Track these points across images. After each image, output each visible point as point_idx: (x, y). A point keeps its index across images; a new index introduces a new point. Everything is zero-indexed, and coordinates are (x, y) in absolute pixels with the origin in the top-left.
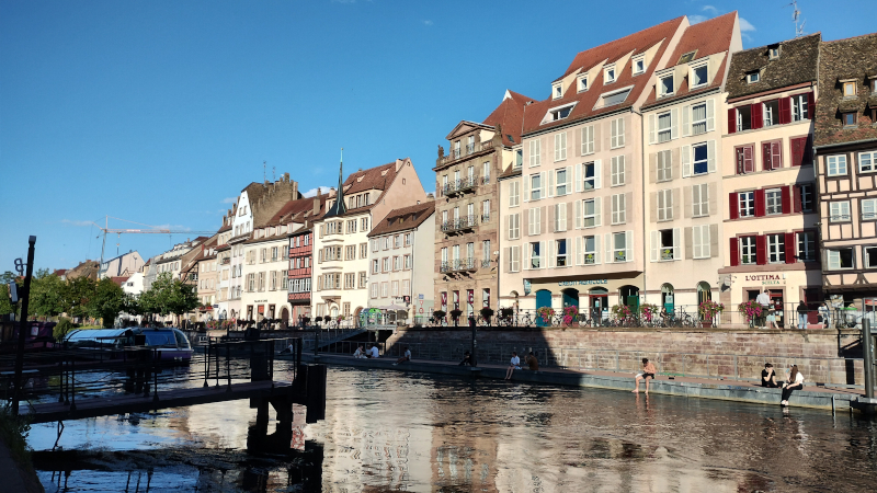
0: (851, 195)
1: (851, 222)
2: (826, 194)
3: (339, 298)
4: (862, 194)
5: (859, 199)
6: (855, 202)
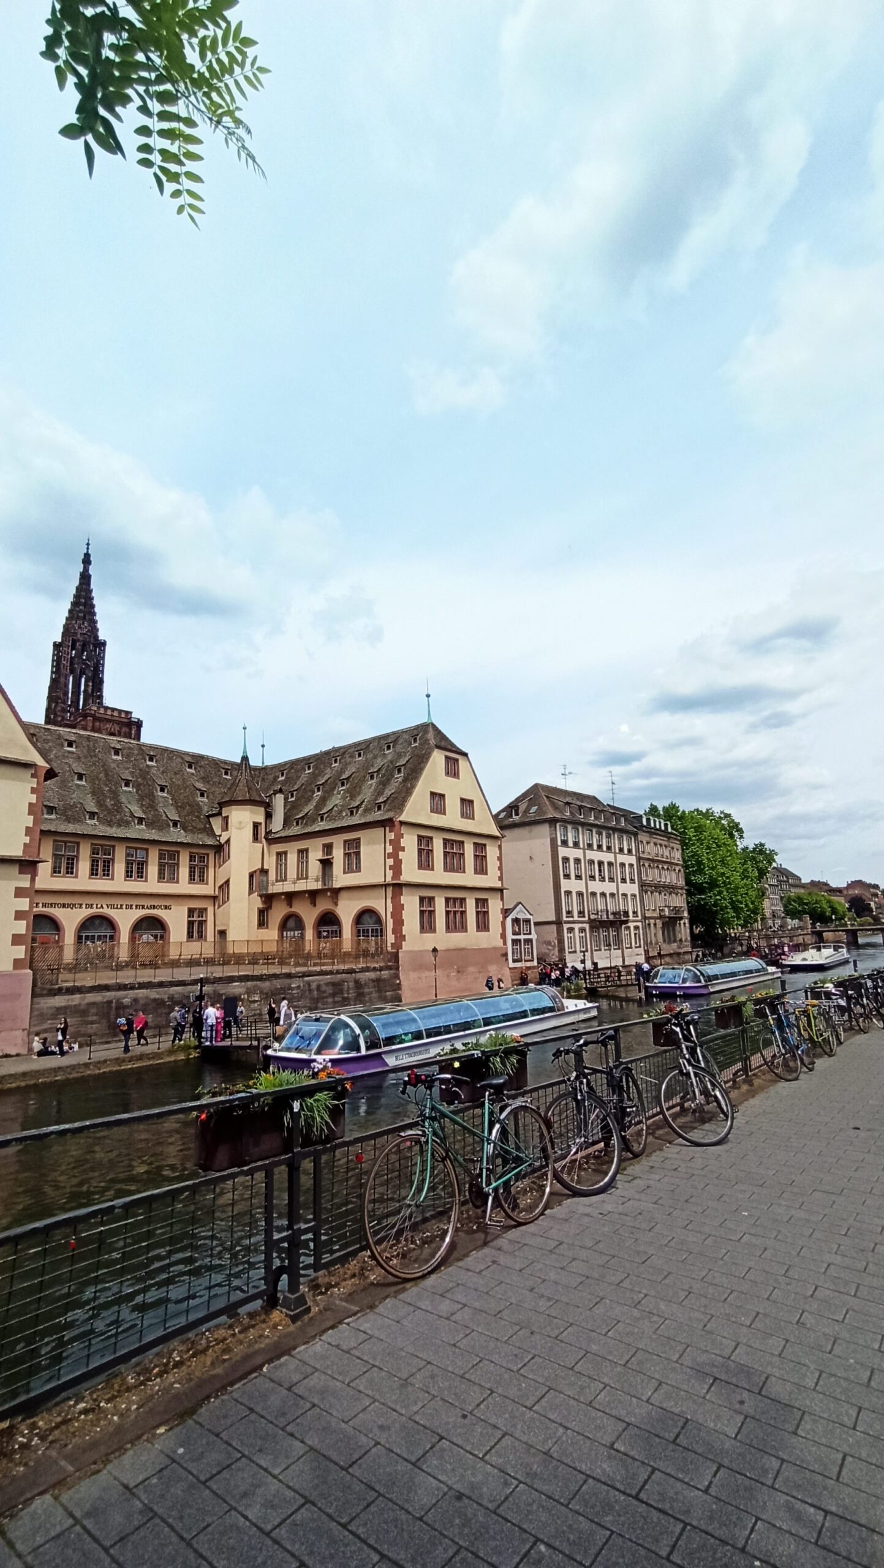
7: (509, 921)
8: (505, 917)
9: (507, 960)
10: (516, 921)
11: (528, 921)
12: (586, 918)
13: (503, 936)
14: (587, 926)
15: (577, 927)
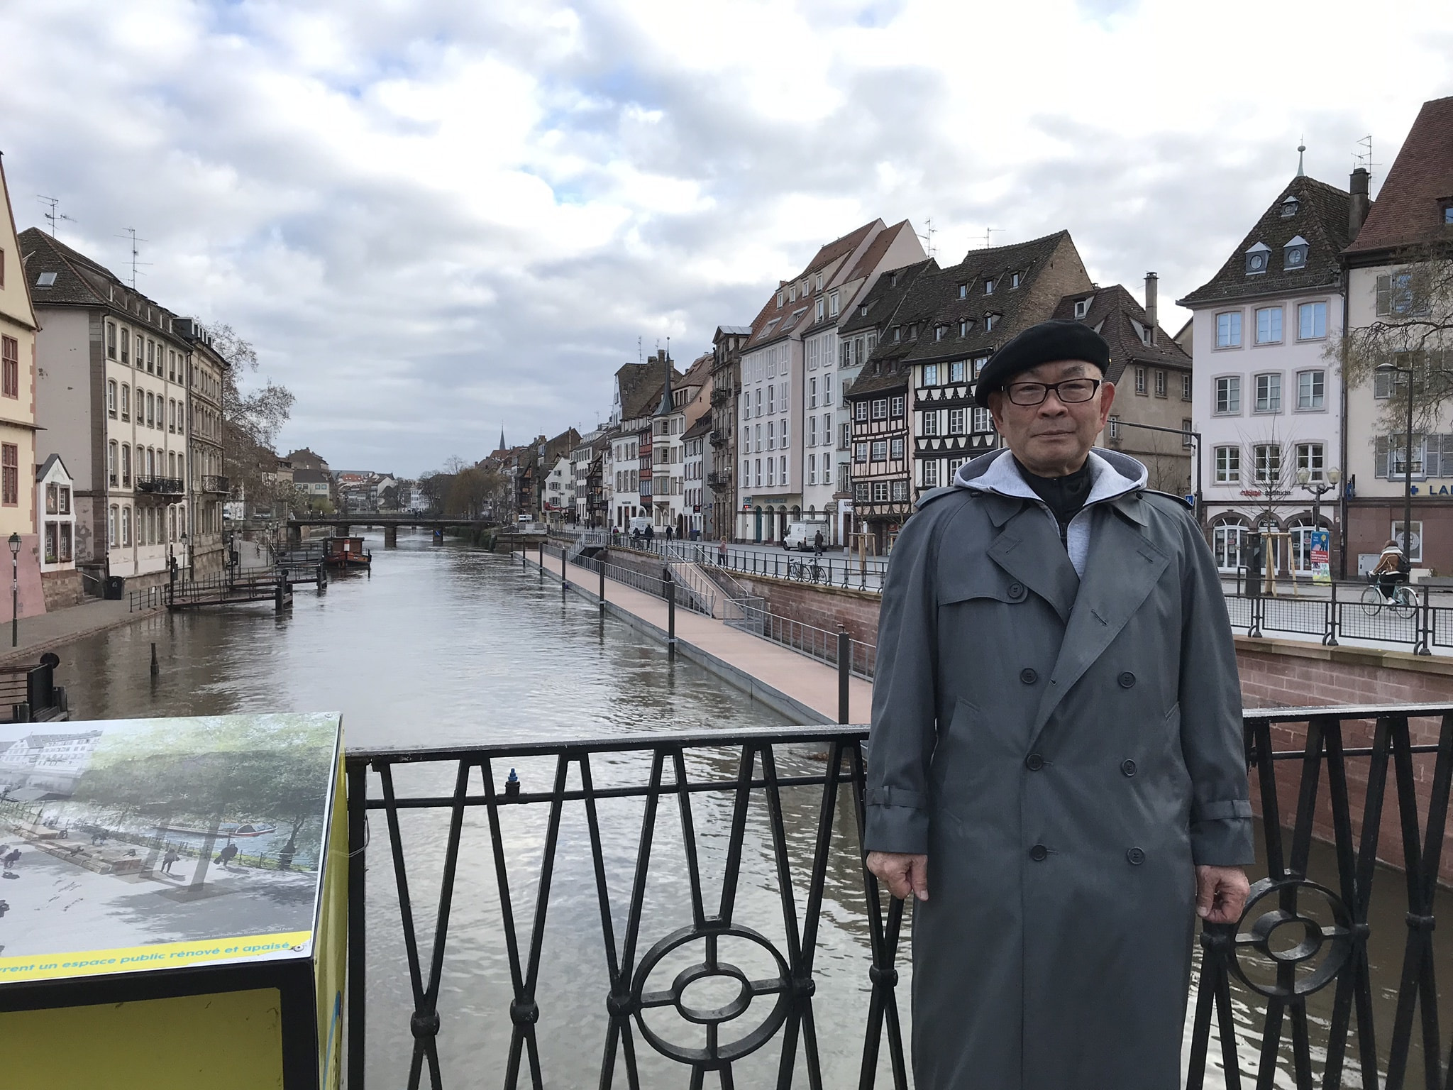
0: (868, 438)
1: (865, 462)
2: (856, 436)
3: (668, 503)
4: (873, 438)
5: (872, 441)
6: (869, 442)
7: (43, 486)
8: (38, 481)
9: (38, 559)
10: (52, 488)
11: (66, 490)
12: (131, 490)
13: (34, 516)
14: (131, 502)
15: (122, 502)
